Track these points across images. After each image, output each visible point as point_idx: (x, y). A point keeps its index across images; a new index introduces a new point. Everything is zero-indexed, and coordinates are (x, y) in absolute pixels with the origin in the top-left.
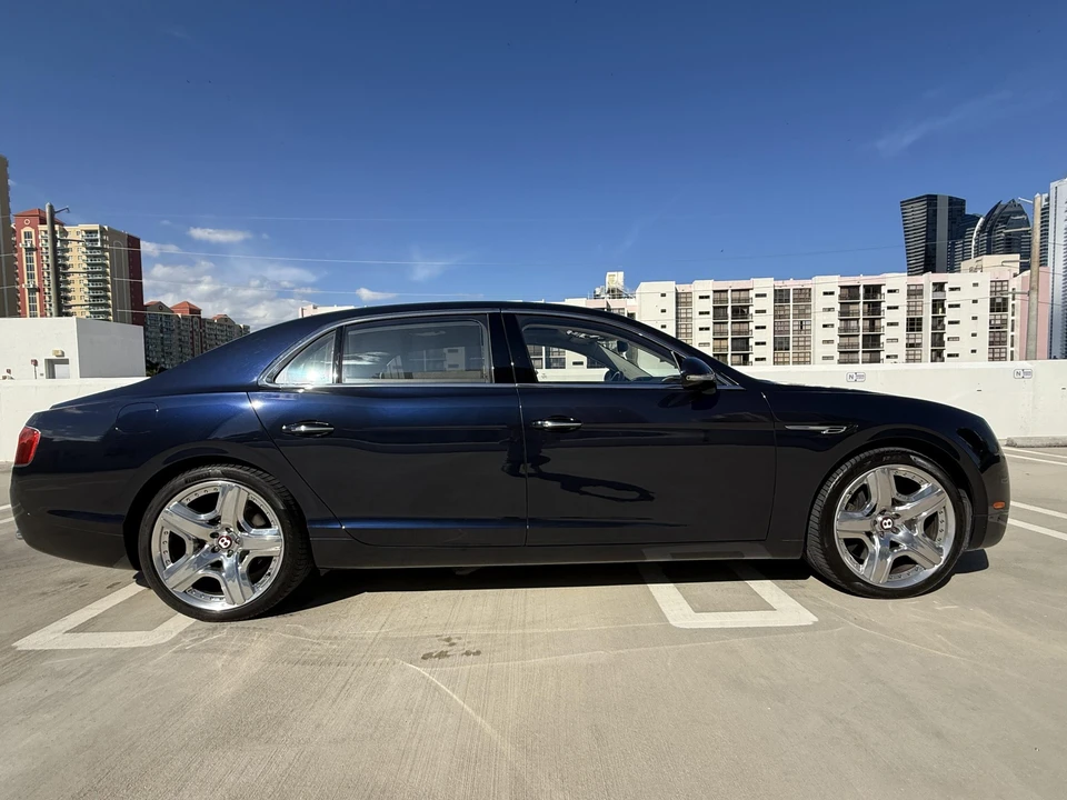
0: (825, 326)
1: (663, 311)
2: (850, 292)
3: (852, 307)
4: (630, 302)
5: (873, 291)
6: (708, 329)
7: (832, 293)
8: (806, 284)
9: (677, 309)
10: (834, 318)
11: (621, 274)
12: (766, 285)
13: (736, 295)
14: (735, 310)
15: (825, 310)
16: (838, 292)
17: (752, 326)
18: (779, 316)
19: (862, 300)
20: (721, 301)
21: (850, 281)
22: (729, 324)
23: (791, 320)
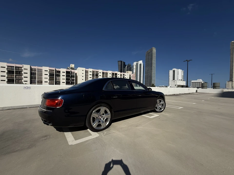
1: (83, 73)
4: (76, 71)
5: (116, 74)
8: (107, 72)
9: (85, 73)
12: (101, 71)
14: (96, 75)
15: (110, 76)
16: (111, 73)
17: (99, 78)
18: (103, 77)
20: (94, 73)
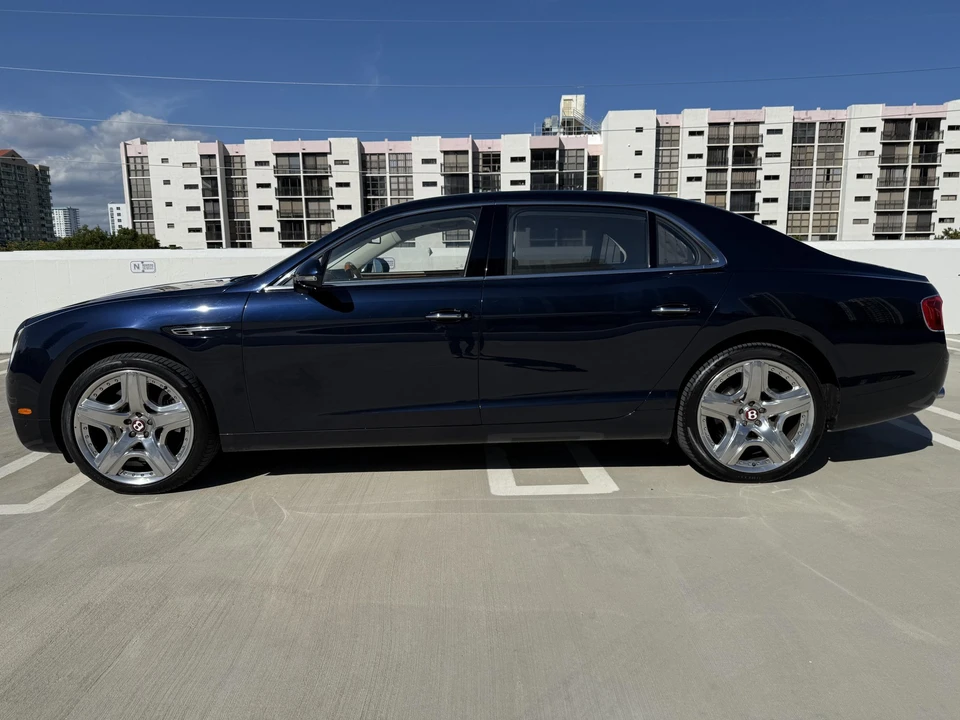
0: (860, 176)
1: (639, 153)
2: (896, 128)
3: (899, 151)
4: (593, 140)
5: (929, 126)
6: (699, 179)
7: (872, 130)
8: (838, 115)
9: (657, 151)
10: (872, 165)
11: (581, 98)
12: (782, 117)
13: (741, 129)
14: (738, 151)
15: (861, 153)
16: (880, 126)
17: (760, 175)
18: (798, 161)
19: (912, 140)
20: (719, 140)
21: (898, 112)
22: (730, 172)
23: (815, 167)
